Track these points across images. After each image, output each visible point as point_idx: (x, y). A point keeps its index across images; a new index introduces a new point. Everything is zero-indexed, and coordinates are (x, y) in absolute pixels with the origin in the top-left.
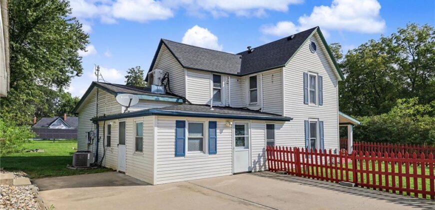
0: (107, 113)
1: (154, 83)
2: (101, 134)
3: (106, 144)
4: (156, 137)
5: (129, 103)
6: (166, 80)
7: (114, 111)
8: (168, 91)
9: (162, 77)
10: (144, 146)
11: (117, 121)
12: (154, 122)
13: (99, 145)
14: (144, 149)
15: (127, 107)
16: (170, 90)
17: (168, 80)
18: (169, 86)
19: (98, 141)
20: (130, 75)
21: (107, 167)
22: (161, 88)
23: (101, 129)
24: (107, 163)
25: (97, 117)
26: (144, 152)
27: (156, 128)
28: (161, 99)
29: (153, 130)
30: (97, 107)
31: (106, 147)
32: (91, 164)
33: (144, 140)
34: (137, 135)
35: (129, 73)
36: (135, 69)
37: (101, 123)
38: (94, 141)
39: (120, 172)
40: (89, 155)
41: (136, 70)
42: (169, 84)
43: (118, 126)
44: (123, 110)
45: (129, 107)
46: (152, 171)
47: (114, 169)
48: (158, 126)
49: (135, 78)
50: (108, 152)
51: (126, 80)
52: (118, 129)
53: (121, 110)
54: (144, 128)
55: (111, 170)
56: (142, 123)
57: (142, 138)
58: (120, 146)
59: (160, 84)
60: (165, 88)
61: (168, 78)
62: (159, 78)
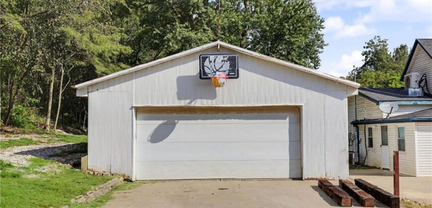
0: (368, 117)
1: (411, 86)
2: (362, 136)
3: (367, 145)
4: (416, 139)
5: (390, 110)
6: (424, 82)
7: (375, 116)
8: (426, 92)
9: (419, 79)
10: (406, 147)
11: (379, 125)
12: (414, 127)
13: (360, 146)
14: (406, 149)
15: (388, 114)
16: (428, 90)
17: (426, 81)
18: (427, 87)
19: (359, 142)
20: (368, 50)
21: (370, 165)
22: (418, 90)
23: (361, 132)
24: (370, 162)
25: (356, 120)
26: (406, 151)
27: (416, 132)
28: (419, 103)
29: (414, 133)
30: (356, 111)
31: (368, 148)
32: (356, 163)
33: (406, 142)
34: (399, 137)
35: (367, 47)
36: (374, 40)
37: (361, 127)
38: (354, 142)
39: (383, 169)
40: (354, 154)
41: (376, 42)
42: (427, 84)
43: (380, 130)
44: (385, 116)
45: (390, 113)
46: (414, 166)
47: (378, 167)
48: (418, 131)
49: (376, 54)
50: (370, 153)
51: (364, 57)
52: (380, 132)
53: (382, 116)
54: (405, 132)
55: (375, 168)
56: (403, 127)
57: (404, 140)
58: (384, 147)
59: (418, 86)
60: (423, 90)
61: (426, 79)
62: (416, 81)
